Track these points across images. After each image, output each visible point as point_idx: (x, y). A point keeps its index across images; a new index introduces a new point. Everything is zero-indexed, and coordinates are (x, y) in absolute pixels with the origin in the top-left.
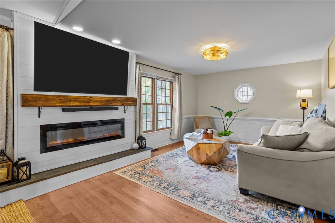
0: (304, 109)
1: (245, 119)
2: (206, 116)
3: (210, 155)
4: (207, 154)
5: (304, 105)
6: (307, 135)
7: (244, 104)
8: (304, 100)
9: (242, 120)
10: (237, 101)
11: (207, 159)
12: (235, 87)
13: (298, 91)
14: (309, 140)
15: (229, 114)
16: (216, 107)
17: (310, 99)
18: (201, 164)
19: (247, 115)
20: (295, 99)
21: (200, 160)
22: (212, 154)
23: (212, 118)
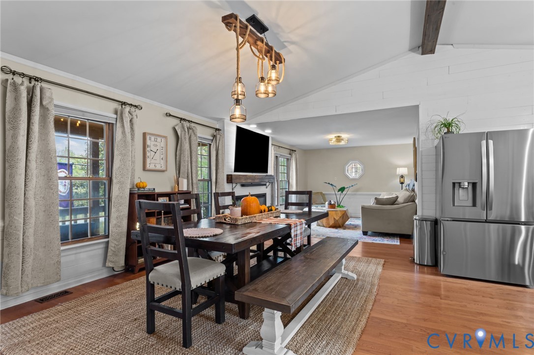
0: (402, 183)
1: (355, 194)
2: (318, 193)
3: (337, 219)
4: (334, 219)
5: (402, 180)
6: (397, 197)
7: (354, 179)
8: (402, 177)
9: (353, 195)
10: (347, 177)
11: (335, 223)
12: (347, 164)
13: (398, 169)
14: (398, 199)
15: (342, 190)
16: (329, 183)
17: (406, 175)
18: (329, 227)
19: (357, 190)
20: (395, 175)
21: (328, 224)
22: (338, 218)
23: (324, 194)
